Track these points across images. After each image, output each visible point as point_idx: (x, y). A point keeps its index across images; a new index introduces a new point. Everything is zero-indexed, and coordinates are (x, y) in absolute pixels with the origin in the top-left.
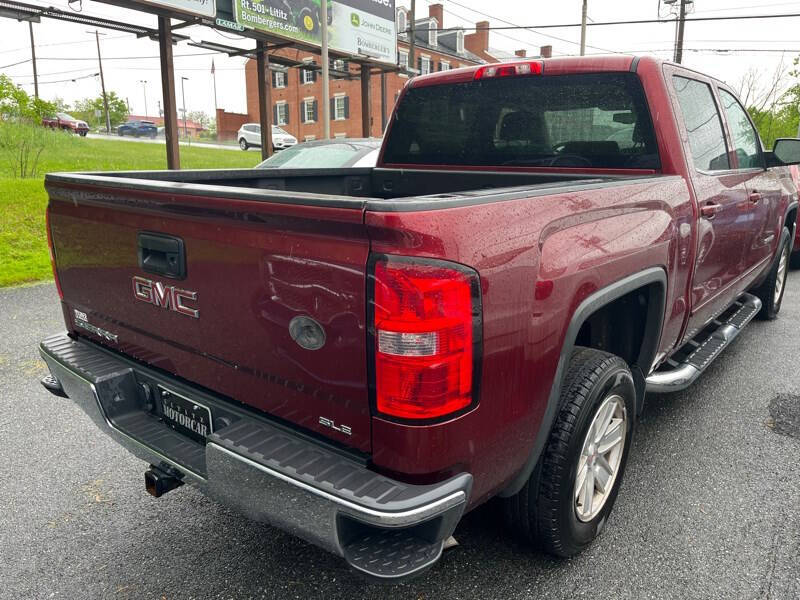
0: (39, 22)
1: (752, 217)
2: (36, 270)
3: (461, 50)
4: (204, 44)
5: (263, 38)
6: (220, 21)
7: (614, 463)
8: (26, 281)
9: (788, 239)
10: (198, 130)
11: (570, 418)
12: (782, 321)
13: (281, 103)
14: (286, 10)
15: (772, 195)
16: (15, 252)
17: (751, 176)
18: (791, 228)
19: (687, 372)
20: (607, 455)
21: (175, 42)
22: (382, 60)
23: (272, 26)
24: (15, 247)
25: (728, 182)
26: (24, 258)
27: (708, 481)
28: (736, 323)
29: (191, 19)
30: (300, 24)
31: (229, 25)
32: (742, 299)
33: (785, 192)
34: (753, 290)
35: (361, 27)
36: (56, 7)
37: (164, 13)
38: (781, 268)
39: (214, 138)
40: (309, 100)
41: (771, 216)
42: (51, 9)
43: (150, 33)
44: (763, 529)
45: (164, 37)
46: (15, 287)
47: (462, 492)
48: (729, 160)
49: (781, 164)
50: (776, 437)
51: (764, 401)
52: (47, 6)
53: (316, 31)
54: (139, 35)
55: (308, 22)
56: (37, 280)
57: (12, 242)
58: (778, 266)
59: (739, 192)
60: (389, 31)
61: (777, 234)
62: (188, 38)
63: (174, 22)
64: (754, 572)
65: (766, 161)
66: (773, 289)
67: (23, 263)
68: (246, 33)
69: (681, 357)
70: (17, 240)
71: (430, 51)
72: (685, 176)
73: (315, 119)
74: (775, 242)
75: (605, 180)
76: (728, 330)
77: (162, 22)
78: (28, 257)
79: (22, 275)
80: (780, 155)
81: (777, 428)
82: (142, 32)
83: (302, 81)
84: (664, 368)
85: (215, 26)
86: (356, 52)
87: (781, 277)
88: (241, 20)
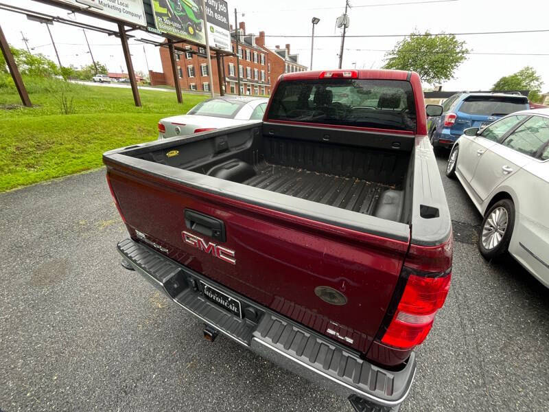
0: (52, 24)
2: (87, 164)
3: (254, 45)
4: (143, 40)
5: (170, 38)
6: (149, 28)
8: (83, 170)
10: (141, 80)
13: (179, 67)
14: (180, 24)
16: (73, 155)
21: (128, 38)
22: (226, 50)
23: (174, 32)
24: (73, 152)
26: (78, 158)
29: (134, 27)
30: (187, 31)
31: (154, 30)
35: (215, 33)
36: (61, 17)
37: (121, 23)
39: (150, 84)
40: (190, 66)
42: (58, 18)
43: (115, 33)
45: (123, 36)
46: (78, 174)
52: (56, 16)
53: (195, 35)
54: (110, 35)
55: (191, 29)
56: (89, 169)
57: (71, 150)
60: (227, 36)
62: (134, 37)
63: (126, 28)
67: (79, 161)
68: (163, 35)
70: (73, 149)
71: (241, 45)
73: (194, 75)
77: (120, 28)
78: (81, 157)
79: (81, 167)
82: (111, 33)
83: (186, 58)
85: (147, 31)
86: (214, 46)
88: (159, 28)
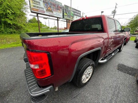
1: (119, 39)
4: (61, 21)
5: (67, 20)
6: (63, 18)
7: (91, 75)
9: (124, 42)
11: (81, 71)
12: (122, 52)
15: (123, 36)
17: (120, 33)
18: (125, 40)
19: (105, 60)
20: (89, 74)
23: (68, 18)
25: (115, 34)
27: (106, 77)
28: (114, 53)
29: (60, 18)
30: (71, 18)
32: (116, 50)
33: (125, 35)
34: (118, 48)
35: (77, 18)
37: (58, 18)
38: (123, 45)
41: (122, 39)
44: (113, 87)
45: (58, 20)
47: (49, 90)
48: (116, 31)
49: (125, 31)
50: (118, 71)
51: (117, 64)
58: (122, 45)
59: (117, 35)
61: (123, 41)
64: (110, 96)
65: (122, 31)
66: (121, 48)
68: (65, 19)
69: (105, 58)
72: (107, 33)
74: (122, 42)
75: (91, 33)
76: (113, 54)
77: (58, 19)
80: (125, 30)
81: (118, 69)
82: (56, 20)
84: (102, 60)
87: (122, 47)
